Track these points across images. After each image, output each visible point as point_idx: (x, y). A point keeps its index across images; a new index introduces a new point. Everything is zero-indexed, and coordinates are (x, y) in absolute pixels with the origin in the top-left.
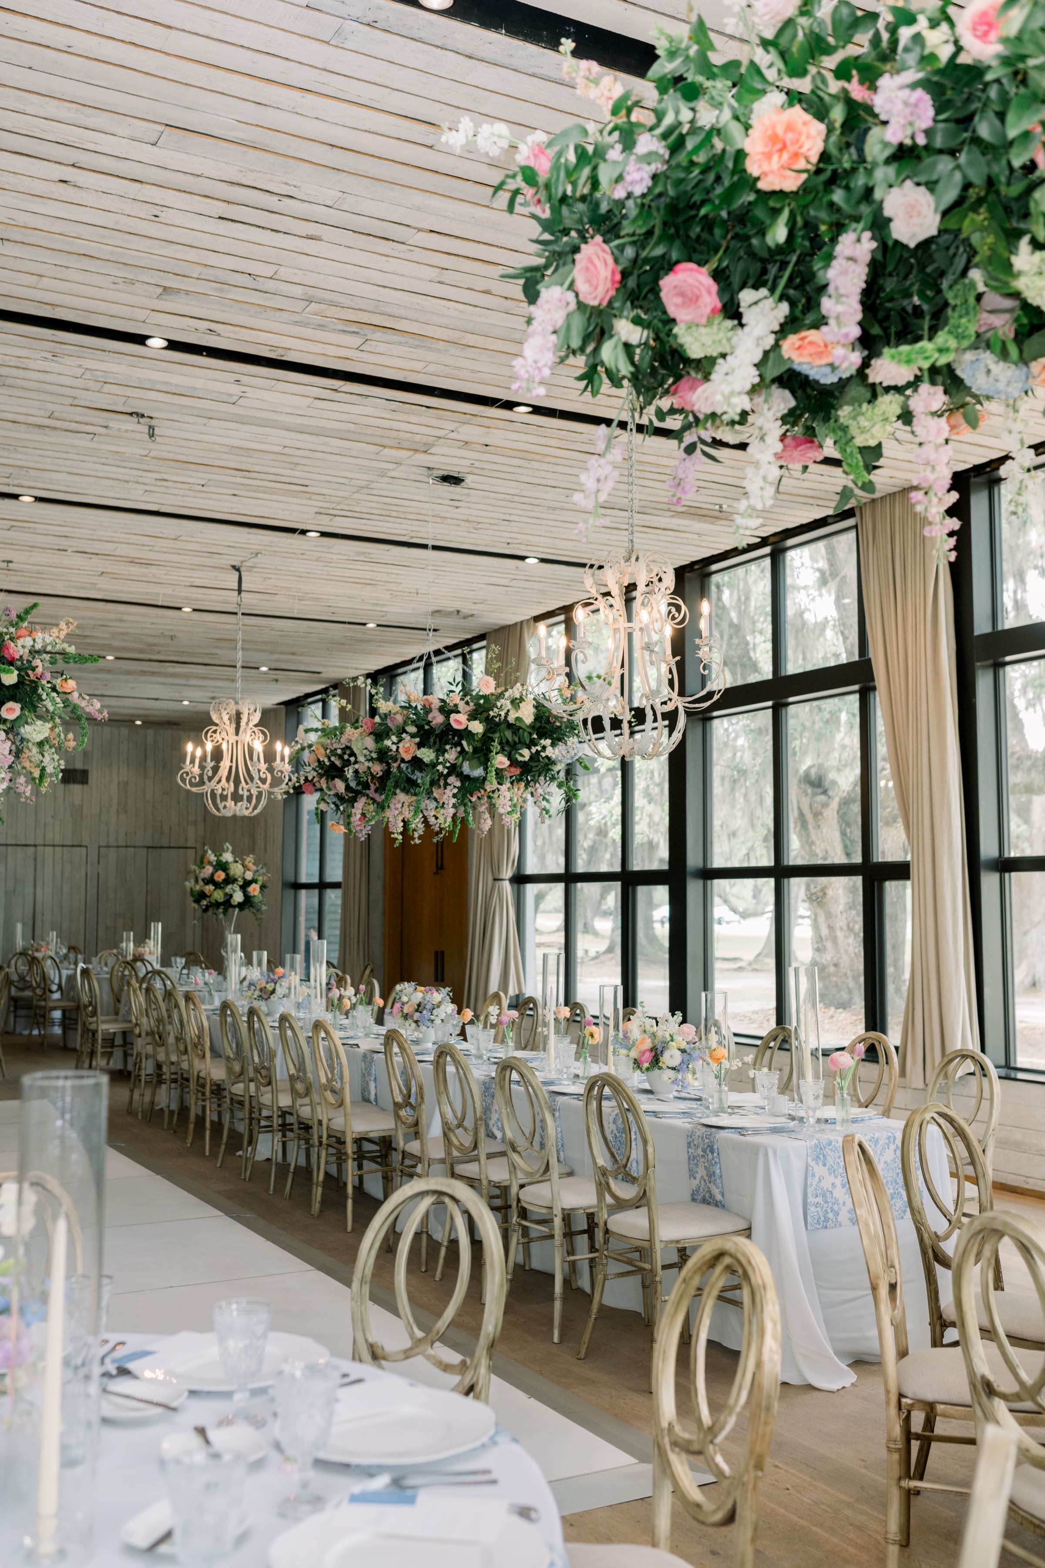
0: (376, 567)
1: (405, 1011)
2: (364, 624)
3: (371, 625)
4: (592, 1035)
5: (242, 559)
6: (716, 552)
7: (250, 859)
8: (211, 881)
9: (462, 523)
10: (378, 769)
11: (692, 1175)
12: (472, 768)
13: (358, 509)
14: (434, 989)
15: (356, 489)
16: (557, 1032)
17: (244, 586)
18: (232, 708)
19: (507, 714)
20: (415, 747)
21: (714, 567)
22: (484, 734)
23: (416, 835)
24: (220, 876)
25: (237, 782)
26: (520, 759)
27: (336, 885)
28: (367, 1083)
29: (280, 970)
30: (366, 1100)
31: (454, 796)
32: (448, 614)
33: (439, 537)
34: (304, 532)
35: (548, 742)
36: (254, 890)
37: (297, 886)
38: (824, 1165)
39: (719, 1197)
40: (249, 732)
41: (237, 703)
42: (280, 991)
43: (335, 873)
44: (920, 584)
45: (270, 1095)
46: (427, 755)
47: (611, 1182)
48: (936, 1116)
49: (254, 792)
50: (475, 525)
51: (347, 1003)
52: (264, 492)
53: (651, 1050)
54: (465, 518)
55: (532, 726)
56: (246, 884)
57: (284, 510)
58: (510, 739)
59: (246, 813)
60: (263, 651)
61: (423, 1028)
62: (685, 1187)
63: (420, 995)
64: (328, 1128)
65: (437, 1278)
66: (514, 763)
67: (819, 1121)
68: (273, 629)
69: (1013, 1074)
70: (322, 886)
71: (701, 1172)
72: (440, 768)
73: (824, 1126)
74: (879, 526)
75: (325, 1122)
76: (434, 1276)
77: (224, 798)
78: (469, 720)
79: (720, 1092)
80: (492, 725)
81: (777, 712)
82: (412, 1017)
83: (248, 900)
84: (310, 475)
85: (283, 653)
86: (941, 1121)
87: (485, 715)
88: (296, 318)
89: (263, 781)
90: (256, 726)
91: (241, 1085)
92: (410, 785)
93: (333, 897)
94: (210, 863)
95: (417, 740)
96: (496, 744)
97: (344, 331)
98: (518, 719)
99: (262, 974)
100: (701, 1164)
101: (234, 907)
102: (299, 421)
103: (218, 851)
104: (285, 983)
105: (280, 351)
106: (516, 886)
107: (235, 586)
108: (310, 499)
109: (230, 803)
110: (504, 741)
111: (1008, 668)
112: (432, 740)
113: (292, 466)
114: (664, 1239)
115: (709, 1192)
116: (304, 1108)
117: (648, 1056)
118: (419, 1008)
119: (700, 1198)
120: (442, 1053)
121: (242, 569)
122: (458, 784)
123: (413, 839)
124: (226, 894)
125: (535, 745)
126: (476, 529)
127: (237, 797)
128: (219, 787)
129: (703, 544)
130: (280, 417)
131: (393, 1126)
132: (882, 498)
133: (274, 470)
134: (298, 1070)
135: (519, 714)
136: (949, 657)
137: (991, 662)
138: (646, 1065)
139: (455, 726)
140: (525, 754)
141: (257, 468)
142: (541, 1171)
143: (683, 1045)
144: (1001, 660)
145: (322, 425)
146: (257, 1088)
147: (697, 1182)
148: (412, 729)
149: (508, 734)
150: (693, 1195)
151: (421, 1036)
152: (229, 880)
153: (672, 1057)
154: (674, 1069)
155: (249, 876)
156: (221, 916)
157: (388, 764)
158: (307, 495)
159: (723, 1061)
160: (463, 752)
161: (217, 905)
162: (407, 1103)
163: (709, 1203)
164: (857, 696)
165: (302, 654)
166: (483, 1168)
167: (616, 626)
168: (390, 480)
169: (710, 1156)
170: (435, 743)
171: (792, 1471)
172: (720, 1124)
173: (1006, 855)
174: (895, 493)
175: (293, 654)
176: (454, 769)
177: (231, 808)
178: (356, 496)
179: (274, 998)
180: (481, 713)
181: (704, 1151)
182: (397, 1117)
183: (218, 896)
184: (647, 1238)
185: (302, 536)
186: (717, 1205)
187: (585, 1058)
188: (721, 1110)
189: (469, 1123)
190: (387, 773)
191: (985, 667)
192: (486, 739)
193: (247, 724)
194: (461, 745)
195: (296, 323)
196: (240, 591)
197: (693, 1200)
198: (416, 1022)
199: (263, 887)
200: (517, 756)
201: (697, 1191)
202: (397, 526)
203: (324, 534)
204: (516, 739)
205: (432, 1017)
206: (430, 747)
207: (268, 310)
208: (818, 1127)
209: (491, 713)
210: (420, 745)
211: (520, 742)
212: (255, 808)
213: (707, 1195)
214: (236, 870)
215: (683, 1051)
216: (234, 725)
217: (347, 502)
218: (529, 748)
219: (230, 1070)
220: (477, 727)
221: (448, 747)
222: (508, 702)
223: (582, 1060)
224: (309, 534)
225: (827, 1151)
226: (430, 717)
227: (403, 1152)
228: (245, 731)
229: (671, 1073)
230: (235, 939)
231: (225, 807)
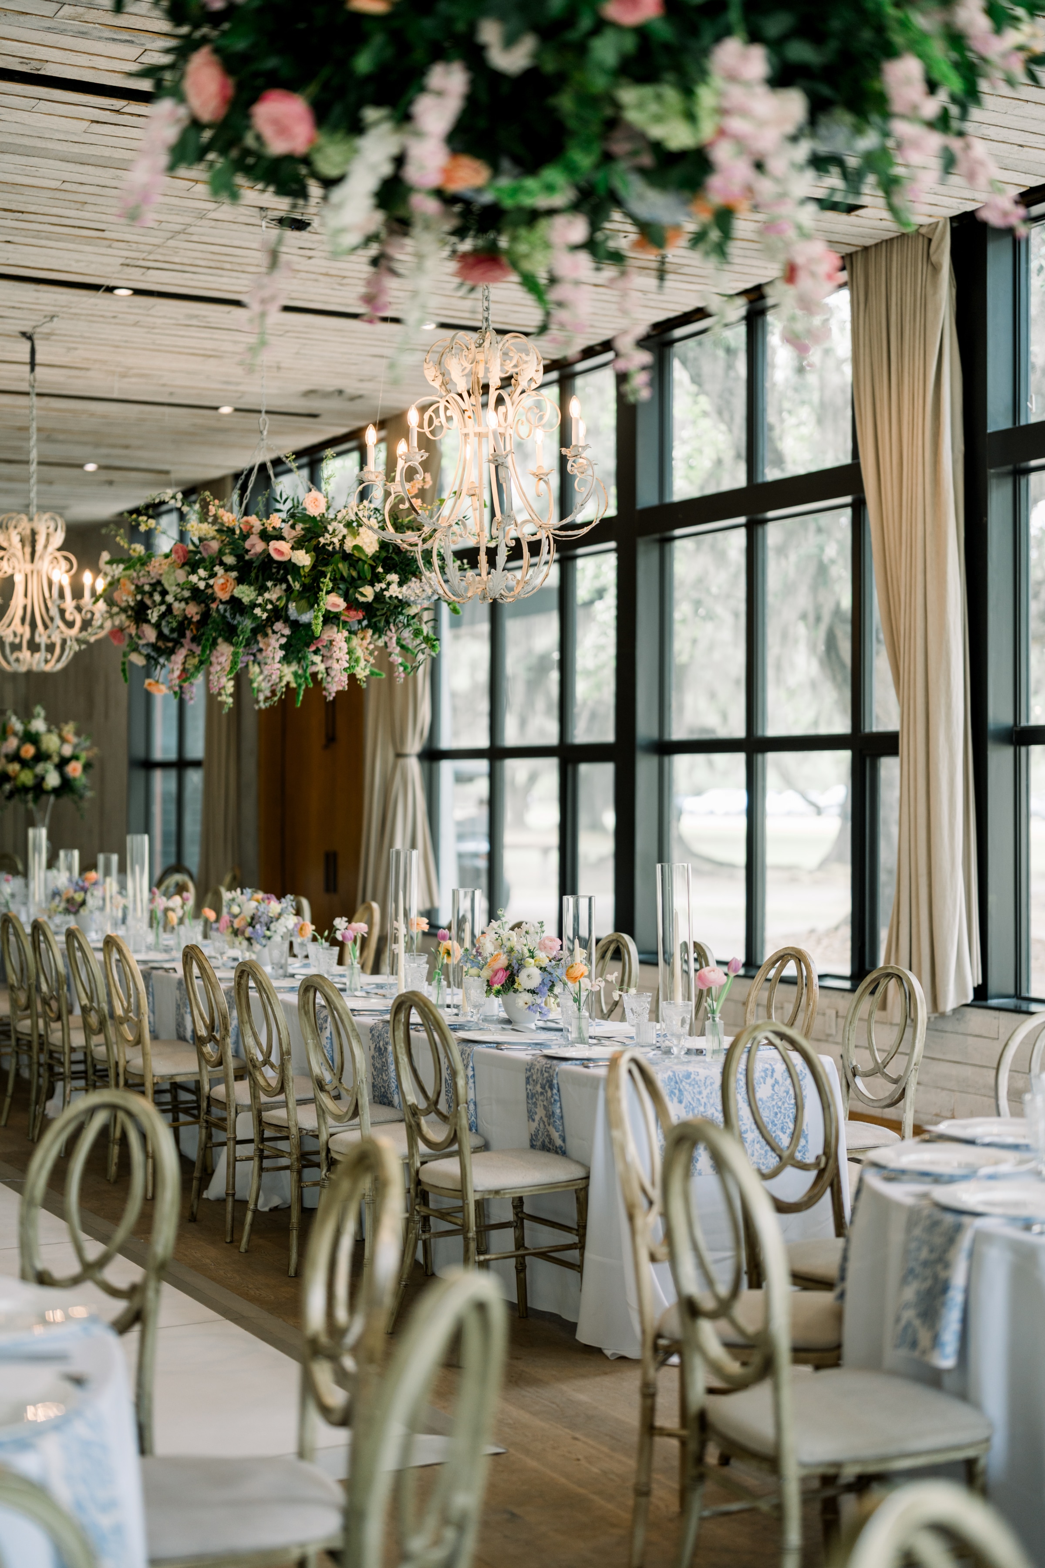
0: (218, 334)
1: (236, 926)
2: (216, 408)
3: (226, 410)
4: (448, 953)
5: (34, 324)
6: (672, 315)
7: (69, 729)
8: (15, 757)
9: (321, 278)
10: (193, 611)
11: (531, 1118)
12: (300, 611)
13: (177, 260)
14: (273, 897)
15: (169, 235)
16: (408, 949)
17: (39, 358)
18: (25, 526)
19: (342, 541)
20: (233, 583)
21: (678, 332)
22: (314, 567)
23: (261, 697)
24: (29, 751)
25: (33, 626)
26: (362, 599)
27: (197, 764)
28: (183, 1018)
29: (93, 875)
30: (182, 1038)
31: (282, 647)
32: (327, 395)
33: (294, 295)
34: (110, 289)
35: (394, 577)
36: (75, 769)
37: (148, 765)
38: (680, 1102)
39: (559, 1142)
40: (48, 558)
41: (31, 520)
42: (90, 902)
43: (196, 749)
44: (918, 363)
45: (60, 1034)
46: (246, 593)
47: (423, 1121)
48: (772, 1037)
49: (57, 639)
50: (339, 280)
51: (174, 917)
52: (47, 239)
53: (507, 969)
54: (324, 271)
55: (375, 557)
56: (63, 763)
57: (78, 261)
58: (345, 574)
59: (48, 668)
60: (85, 443)
61: (257, 947)
62: (522, 1130)
63: (254, 904)
64: (125, 1070)
65: (242, 1250)
66: (352, 604)
67: (689, 1052)
68: (92, 415)
69: (1024, 1006)
70: (181, 765)
71: (540, 1113)
72: (258, 611)
73: (694, 1058)
74: (872, 283)
75: (122, 1063)
76: (238, 1247)
77: (16, 647)
78: (293, 548)
79: (579, 1018)
80: (323, 556)
81: (754, 529)
82: (243, 933)
83: (67, 786)
84: (104, 217)
85: (113, 446)
86: (777, 1041)
87: (314, 542)
88: (47, 23)
89: (70, 625)
90: (59, 549)
91: (28, 1022)
92: (230, 633)
93: (195, 778)
94: (15, 734)
95: (234, 574)
96: (327, 580)
97: (114, 40)
98: (356, 547)
99: (70, 880)
100: (540, 1103)
101: (48, 793)
102: (76, 149)
103: (27, 716)
104: (98, 893)
105: (35, 64)
106: (426, 764)
107: (27, 358)
108: (110, 247)
109: (25, 654)
110: (338, 576)
111: (1034, 477)
112: (253, 575)
113: (78, 206)
114: (480, 1189)
115: (549, 1136)
116: (99, 1048)
117: (502, 976)
118: (253, 921)
119: (539, 1143)
120: (243, 972)
121: (35, 337)
122: (287, 632)
123: (258, 702)
124: (36, 776)
125: (380, 582)
126: (342, 285)
127: (34, 647)
128: (9, 632)
129: (652, 304)
130: (50, 145)
131: (197, 1069)
132: (876, 245)
133: (54, 211)
134: (91, 1000)
135: (358, 541)
136: (954, 462)
137: (1010, 467)
138: (497, 987)
139: (276, 557)
140: (368, 593)
141: (32, 209)
142: (350, 1114)
143: (545, 963)
144: (1023, 465)
145: (107, 154)
146: (46, 1025)
147: (535, 1124)
148: (230, 560)
149: (343, 567)
150: (531, 1140)
151: (254, 957)
152: (41, 756)
153: (530, 977)
154: (533, 992)
155: (67, 750)
156: (31, 805)
157: (207, 606)
158: (107, 243)
159: (583, 980)
160: (289, 589)
161: (25, 789)
162: (212, 1038)
163: (549, 1150)
164: (849, 511)
165: (140, 448)
166: (292, 1112)
167: (465, 431)
168: (213, 223)
169: (549, 1094)
170: (257, 578)
171: (591, 1442)
172: (567, 1055)
173: (1023, 723)
174: (892, 239)
175: (127, 447)
176: (278, 614)
177: (28, 661)
178: (171, 243)
179: (83, 912)
180: (309, 540)
181: (543, 1087)
182: (201, 1055)
183: (26, 778)
184: (459, 1188)
185: (108, 295)
186: (557, 1152)
187: (439, 981)
188: (581, 1040)
189: (274, 1058)
190: (206, 615)
191: (1000, 476)
192: (316, 573)
193: (46, 547)
194: (287, 581)
195: (49, 29)
196: (33, 364)
197: (533, 1146)
198: (249, 939)
199: (87, 767)
200: (357, 596)
201: (536, 1135)
202: (234, 281)
203: (137, 292)
204: (354, 574)
205: (268, 933)
206: (250, 584)
207: (8, 13)
208: (685, 1058)
209: (322, 540)
210: (240, 581)
211: (360, 578)
212: (58, 660)
213: (547, 1141)
214: (51, 742)
215: (543, 969)
216: (28, 550)
217: (160, 250)
218: (373, 586)
219: (14, 1003)
220: (303, 559)
221: (269, 584)
222: (341, 525)
223: (435, 983)
224: (117, 292)
225: (684, 1085)
226: (247, 544)
227: (209, 1098)
228: (41, 557)
229: (527, 997)
230: (39, 836)
231: (17, 660)
